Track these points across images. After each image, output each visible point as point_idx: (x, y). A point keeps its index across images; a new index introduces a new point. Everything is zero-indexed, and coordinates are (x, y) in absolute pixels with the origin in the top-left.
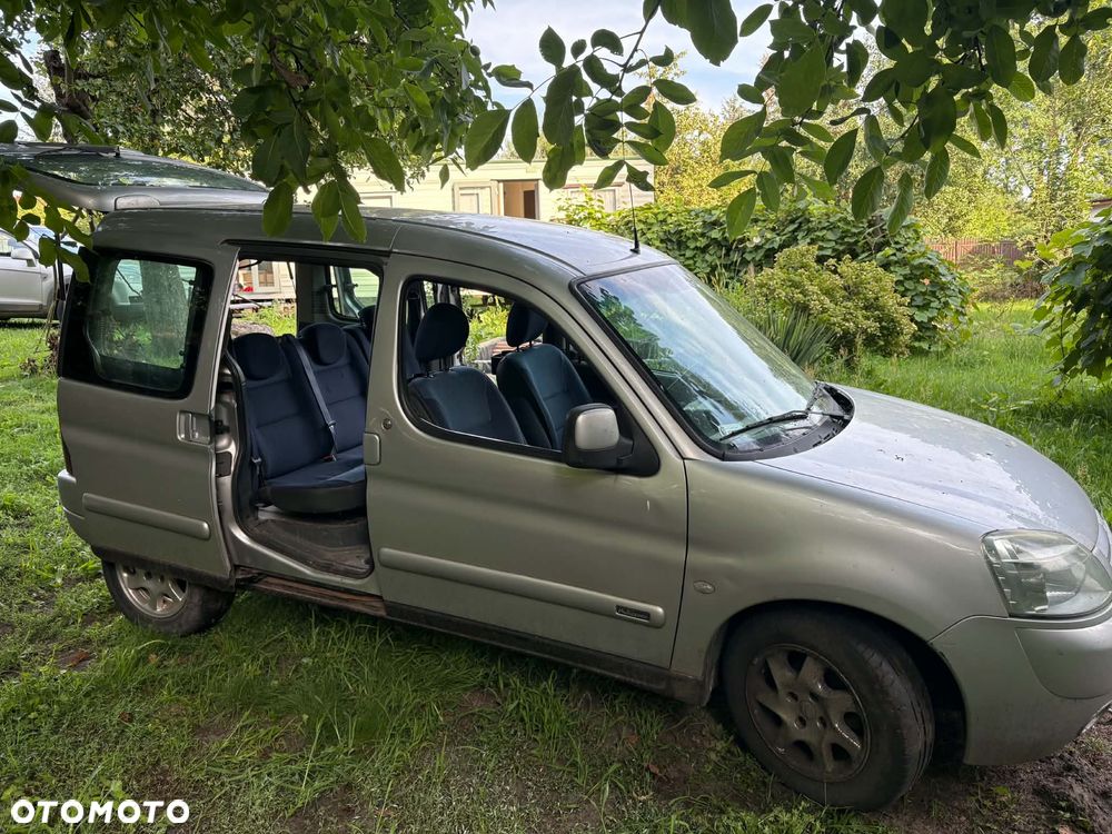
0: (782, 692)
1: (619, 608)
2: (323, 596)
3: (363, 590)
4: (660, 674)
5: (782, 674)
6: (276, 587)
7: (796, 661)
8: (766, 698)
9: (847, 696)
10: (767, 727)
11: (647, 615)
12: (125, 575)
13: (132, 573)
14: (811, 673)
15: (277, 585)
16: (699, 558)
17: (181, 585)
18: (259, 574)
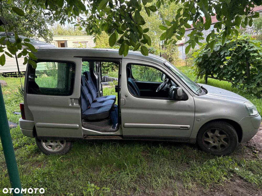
0: (210, 137)
1: (181, 127)
2: (105, 138)
3: (116, 134)
4: (188, 139)
5: (210, 134)
6: (92, 138)
7: (213, 131)
8: (207, 140)
9: (225, 135)
10: (206, 145)
11: (187, 127)
12: (44, 143)
13: (46, 141)
14: (217, 133)
15: (92, 137)
16: (197, 115)
17: (62, 142)
18: (87, 136)
